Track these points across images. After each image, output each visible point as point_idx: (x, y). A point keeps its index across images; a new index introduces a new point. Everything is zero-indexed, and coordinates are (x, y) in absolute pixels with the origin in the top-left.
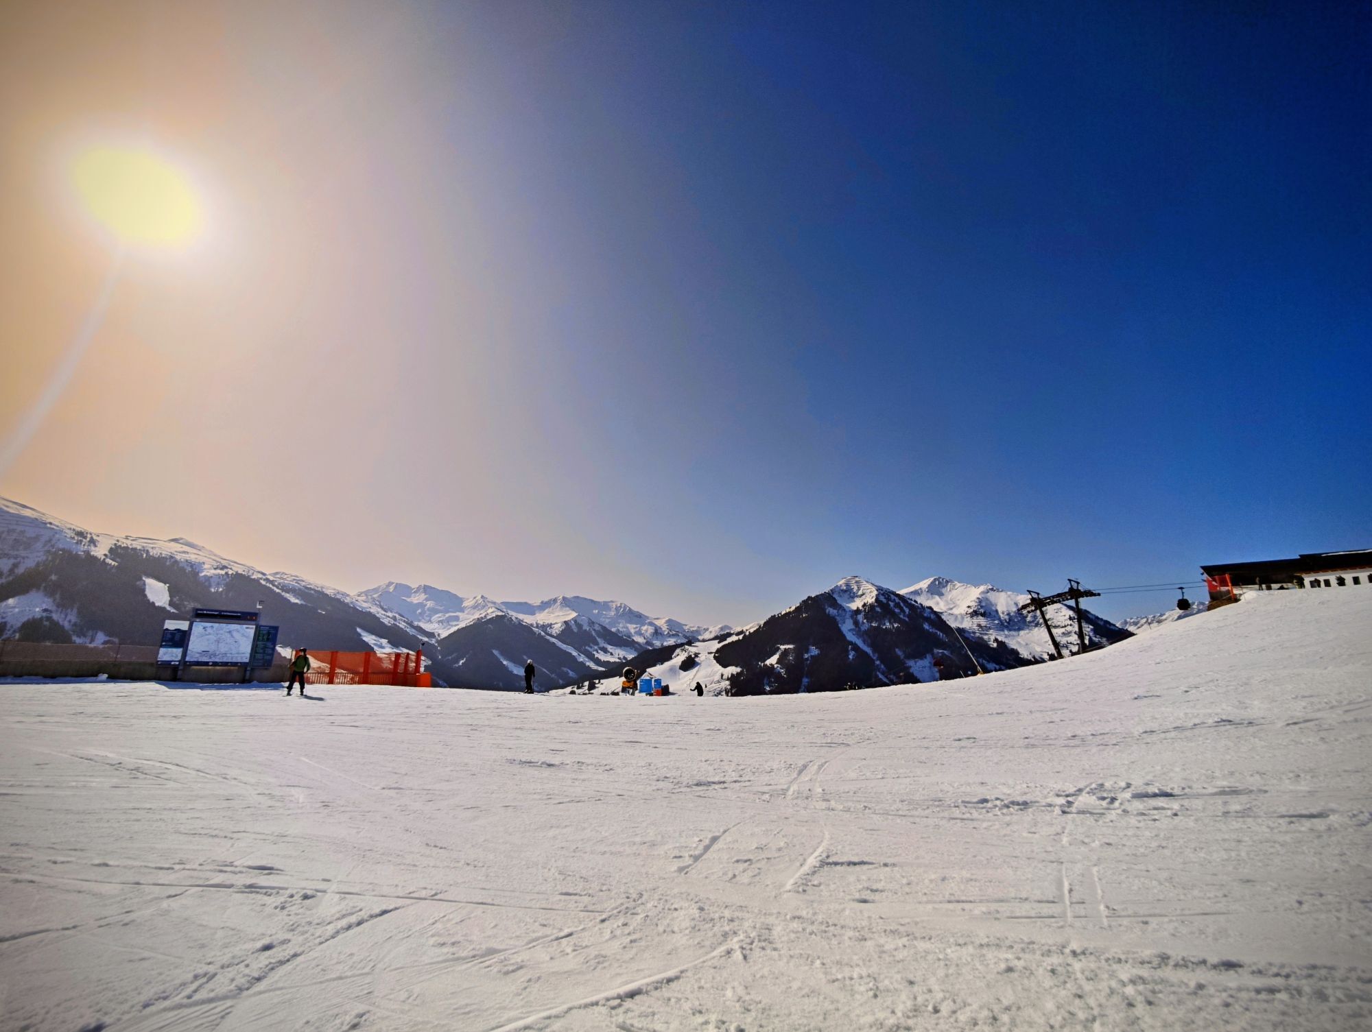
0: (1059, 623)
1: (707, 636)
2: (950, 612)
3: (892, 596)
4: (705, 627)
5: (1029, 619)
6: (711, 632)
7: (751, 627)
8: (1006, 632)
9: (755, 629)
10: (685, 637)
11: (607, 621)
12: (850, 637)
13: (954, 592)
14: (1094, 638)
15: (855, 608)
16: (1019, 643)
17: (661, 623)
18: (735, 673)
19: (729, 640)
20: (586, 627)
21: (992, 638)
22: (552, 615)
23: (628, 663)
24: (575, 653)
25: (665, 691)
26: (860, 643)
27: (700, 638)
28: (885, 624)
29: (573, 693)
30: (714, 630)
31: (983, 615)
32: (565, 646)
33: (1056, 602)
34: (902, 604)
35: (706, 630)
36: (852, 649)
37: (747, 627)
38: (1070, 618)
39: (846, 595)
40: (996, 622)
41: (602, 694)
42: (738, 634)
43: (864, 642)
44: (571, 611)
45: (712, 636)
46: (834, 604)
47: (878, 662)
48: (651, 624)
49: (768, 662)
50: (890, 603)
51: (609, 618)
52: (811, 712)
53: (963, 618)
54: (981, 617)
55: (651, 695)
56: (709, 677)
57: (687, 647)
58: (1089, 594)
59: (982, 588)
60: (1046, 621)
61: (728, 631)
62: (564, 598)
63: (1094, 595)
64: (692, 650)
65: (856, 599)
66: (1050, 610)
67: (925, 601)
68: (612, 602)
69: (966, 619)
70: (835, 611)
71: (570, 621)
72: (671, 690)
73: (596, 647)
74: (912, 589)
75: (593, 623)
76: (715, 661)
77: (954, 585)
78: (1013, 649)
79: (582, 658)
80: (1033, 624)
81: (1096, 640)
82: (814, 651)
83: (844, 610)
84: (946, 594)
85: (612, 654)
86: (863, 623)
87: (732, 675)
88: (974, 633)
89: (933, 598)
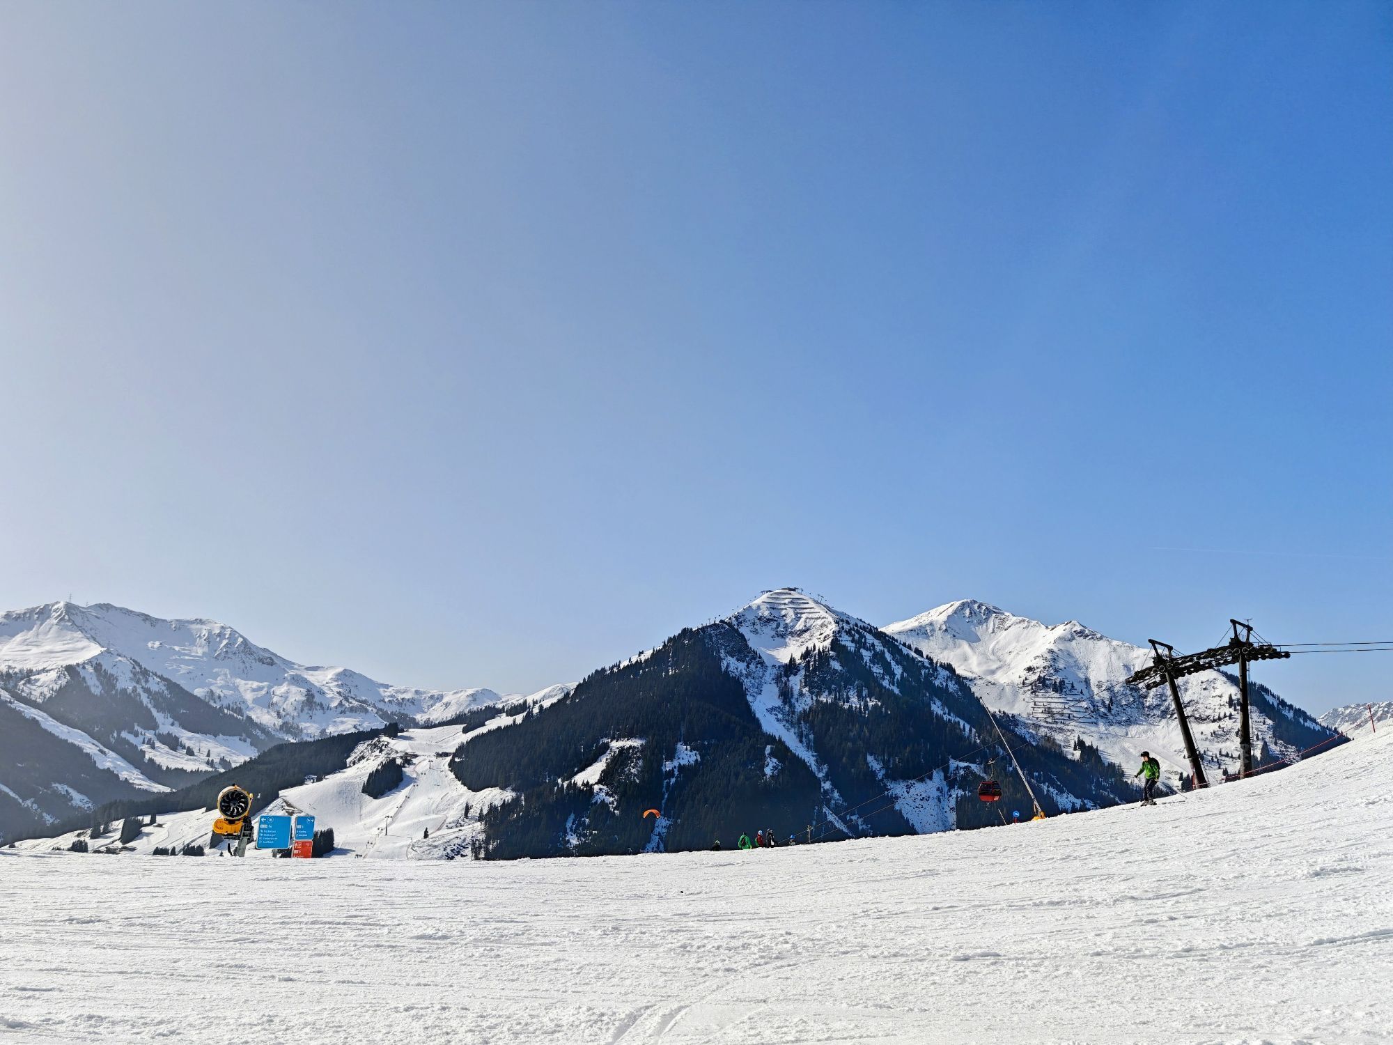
0: (1208, 712)
1: (437, 714)
2: (989, 678)
3: (869, 636)
4: (435, 692)
5: (1150, 701)
6: (447, 705)
7: (545, 695)
8: (1102, 728)
9: (555, 700)
10: (384, 715)
11: (184, 669)
12: (771, 725)
13: (1002, 635)
14: (1272, 747)
15: (786, 661)
16: (1125, 751)
17: (323, 679)
18: (498, 803)
19: (492, 725)
20: (125, 683)
21: (1073, 739)
22: (35, 650)
23: (233, 774)
24: (90, 747)
25: (323, 846)
26: (790, 740)
27: (420, 718)
28: (848, 700)
29: (79, 847)
30: (457, 702)
31: (1059, 688)
32: (65, 728)
33: (1203, 668)
34: (888, 656)
35: (437, 699)
36: (772, 754)
37: (537, 697)
38: (1231, 703)
39: (769, 630)
40: (1084, 704)
41: (158, 852)
42: (513, 711)
43: (800, 736)
44: (85, 643)
45: (450, 714)
46: (742, 650)
47: (827, 785)
48: (297, 680)
49: (580, 779)
50: (863, 652)
51: (187, 663)
52: (661, 897)
53: (1015, 694)
54: (1053, 694)
55: (287, 854)
56: (437, 811)
57: (385, 739)
58: (1269, 652)
59: (1060, 631)
60: (1180, 707)
61: (491, 704)
62: (69, 607)
63: (1276, 655)
64: (398, 746)
65: (789, 639)
66: (1193, 685)
67: (937, 651)
68: (201, 622)
69: (1021, 697)
70: (742, 666)
71: (83, 666)
72: (338, 841)
73: (149, 734)
74: (911, 623)
75: (145, 673)
76: (452, 775)
77: (1003, 621)
78: (1112, 765)
79: (109, 761)
80: (1158, 712)
81: (1275, 749)
82: (686, 755)
83: (762, 663)
84: (984, 638)
85: (190, 752)
86: (801, 694)
87: (492, 808)
88: (1037, 727)
89: (955, 646)
